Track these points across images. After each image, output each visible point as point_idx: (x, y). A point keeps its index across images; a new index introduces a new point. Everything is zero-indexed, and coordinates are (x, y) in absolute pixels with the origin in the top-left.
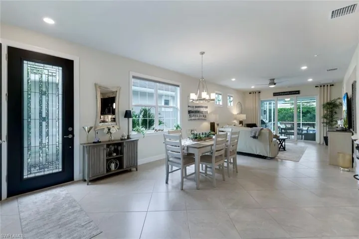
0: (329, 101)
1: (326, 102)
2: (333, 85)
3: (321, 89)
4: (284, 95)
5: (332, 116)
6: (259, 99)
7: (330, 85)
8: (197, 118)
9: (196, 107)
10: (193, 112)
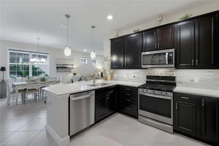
8: (64, 71)
9: (63, 65)
10: (60, 68)
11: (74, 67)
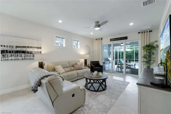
0: (148, 44)
1: (145, 44)
2: (151, 31)
3: (142, 34)
4: (117, 40)
5: (150, 56)
6: (102, 44)
7: (149, 31)
8: (22, 58)
9: (17, 47)
10: (10, 52)
11: (43, 51)
